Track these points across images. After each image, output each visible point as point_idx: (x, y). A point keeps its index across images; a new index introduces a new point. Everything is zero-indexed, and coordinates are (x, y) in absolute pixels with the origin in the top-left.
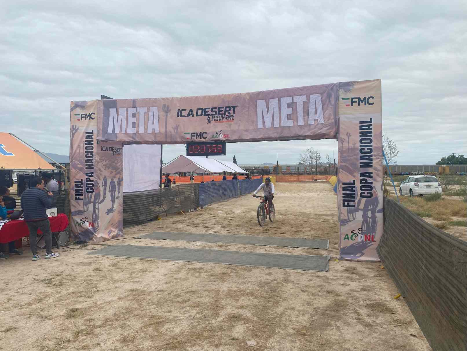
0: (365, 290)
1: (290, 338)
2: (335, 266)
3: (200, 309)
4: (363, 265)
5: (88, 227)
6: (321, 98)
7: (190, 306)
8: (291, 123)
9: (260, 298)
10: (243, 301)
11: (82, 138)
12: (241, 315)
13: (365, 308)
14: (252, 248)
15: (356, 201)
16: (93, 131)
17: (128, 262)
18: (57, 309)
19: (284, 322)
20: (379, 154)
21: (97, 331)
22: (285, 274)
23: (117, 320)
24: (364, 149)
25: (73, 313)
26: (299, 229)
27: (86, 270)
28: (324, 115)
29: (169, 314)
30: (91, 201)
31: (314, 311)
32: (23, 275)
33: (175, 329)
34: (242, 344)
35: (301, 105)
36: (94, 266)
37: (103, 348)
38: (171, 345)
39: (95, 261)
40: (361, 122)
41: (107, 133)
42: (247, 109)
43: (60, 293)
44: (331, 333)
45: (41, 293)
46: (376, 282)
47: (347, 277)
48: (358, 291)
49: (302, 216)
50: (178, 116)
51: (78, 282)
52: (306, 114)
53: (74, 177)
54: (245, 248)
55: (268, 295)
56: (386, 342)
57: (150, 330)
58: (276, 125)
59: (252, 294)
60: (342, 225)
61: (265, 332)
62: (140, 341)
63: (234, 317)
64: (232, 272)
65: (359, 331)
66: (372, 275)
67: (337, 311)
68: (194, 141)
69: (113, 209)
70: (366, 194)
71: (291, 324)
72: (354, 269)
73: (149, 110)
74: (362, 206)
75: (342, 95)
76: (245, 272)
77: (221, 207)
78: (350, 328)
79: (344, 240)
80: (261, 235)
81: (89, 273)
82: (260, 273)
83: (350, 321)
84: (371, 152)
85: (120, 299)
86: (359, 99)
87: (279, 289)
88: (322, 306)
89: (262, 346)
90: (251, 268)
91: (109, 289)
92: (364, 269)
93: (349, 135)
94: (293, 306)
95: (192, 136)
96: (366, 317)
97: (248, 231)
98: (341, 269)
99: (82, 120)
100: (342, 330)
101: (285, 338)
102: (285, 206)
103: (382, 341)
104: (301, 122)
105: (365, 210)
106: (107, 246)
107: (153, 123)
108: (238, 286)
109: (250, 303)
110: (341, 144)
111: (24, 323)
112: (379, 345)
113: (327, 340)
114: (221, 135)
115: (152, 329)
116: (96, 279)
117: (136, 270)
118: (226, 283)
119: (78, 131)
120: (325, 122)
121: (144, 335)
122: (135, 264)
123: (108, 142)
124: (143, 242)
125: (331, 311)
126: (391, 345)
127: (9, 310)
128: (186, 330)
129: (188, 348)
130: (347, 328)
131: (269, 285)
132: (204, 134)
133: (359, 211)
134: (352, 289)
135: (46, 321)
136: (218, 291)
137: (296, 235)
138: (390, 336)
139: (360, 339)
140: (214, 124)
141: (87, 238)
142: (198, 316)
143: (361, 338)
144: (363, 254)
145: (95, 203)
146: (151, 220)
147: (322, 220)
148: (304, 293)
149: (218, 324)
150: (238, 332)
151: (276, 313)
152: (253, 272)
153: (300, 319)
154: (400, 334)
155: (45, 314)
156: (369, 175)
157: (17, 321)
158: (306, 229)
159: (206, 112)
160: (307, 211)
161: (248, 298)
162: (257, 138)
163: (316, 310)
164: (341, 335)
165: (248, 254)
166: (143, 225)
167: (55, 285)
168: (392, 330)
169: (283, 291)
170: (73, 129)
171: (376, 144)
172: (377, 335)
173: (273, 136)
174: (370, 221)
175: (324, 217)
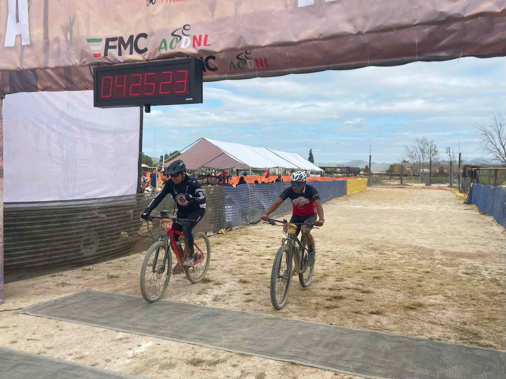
49: (418, 256)
95: (107, 47)
102: (380, 231)
114: (184, 38)
132: (142, 39)
147: (462, 269)
160: (426, 244)
175: (465, 260)
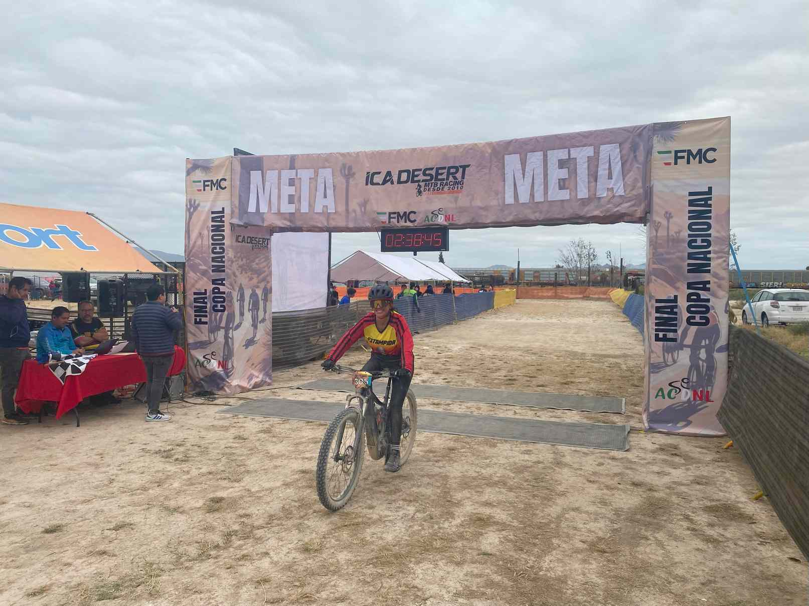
0: (698, 484)
1: (579, 556)
2: (642, 443)
3: (422, 505)
4: (689, 442)
5: (217, 369)
6: (621, 151)
7: (402, 499)
8: (565, 195)
9: (518, 490)
10: (490, 494)
11: (205, 221)
12: (490, 517)
13: (702, 513)
14: (491, 408)
15: (678, 332)
16: (223, 208)
17: (287, 426)
18: (191, 497)
19: (565, 530)
20: (724, 249)
21: (259, 533)
22: (554, 453)
23: (288, 518)
24: (695, 241)
25: (216, 505)
26: (569, 380)
27: (222, 437)
28: (626, 180)
29: (372, 511)
30: (221, 325)
31: (614, 514)
32: (124, 443)
33: (384, 536)
34: (501, 563)
35: (584, 163)
36: (232, 431)
37: (275, 559)
38: (383, 560)
39: (235, 425)
40: (691, 194)
41: (246, 212)
42: (486, 171)
43: (188, 472)
44: (648, 550)
45: (158, 471)
46: (716, 471)
47: (665, 461)
48: (688, 485)
49: (572, 357)
50: (367, 184)
51: (214, 457)
52: (592, 180)
53: (193, 286)
54: (479, 409)
55: (531, 485)
56: (747, 568)
57: (345, 535)
58: (539, 197)
59: (503, 483)
60: (653, 373)
61: (535, 545)
62: (332, 551)
63: (480, 519)
64: (463, 447)
65: (696, 550)
66: (708, 458)
67: (654, 516)
68: (393, 227)
69: (255, 339)
70: (697, 320)
71: (579, 533)
72: (676, 447)
73: (316, 174)
74: (689, 341)
75: (658, 146)
76: (487, 448)
77: (426, 340)
78: (679, 542)
79: (656, 398)
80: (503, 387)
81: (228, 442)
82: (512, 450)
83: (678, 532)
84: (709, 245)
85: (287, 485)
86: (689, 152)
87: (548, 477)
88: (626, 507)
89: (533, 566)
90: (495, 441)
91: (264, 469)
92: (694, 449)
93: (668, 216)
94: (577, 505)
95: (390, 218)
96: (706, 528)
97: (479, 380)
98: (650, 447)
99: (204, 190)
100: (665, 547)
101: (571, 556)
102: (537, 340)
103: (739, 566)
104: (583, 193)
105: (695, 348)
106: (249, 400)
107: (325, 197)
108: (478, 469)
109: (501, 497)
110: (655, 232)
111: (143, 516)
112: (736, 572)
113: (643, 561)
114: (440, 216)
115: (348, 534)
116: (242, 453)
117: (303, 440)
118: (456, 464)
119: (199, 208)
120: (627, 192)
121: (336, 543)
122: (299, 429)
123: (249, 227)
124: (307, 395)
125: (644, 515)
126: (756, 573)
127: (114, 497)
128: (404, 537)
129: (412, 565)
130: (674, 543)
131: (530, 470)
132: (412, 215)
133: (684, 348)
134: (676, 481)
135: (176, 514)
136: (446, 478)
137: (564, 390)
138: (752, 558)
139: (701, 563)
140: (427, 198)
141: (214, 386)
142: (419, 515)
143: (703, 561)
144: (689, 423)
145: (227, 329)
146: (313, 360)
147: (606, 364)
148: (591, 485)
149: (454, 530)
150: (490, 544)
151: (549, 515)
152: (499, 449)
153: (592, 526)
154: (771, 557)
155: (172, 504)
156: (705, 286)
157: (130, 514)
158: (581, 380)
159: (414, 176)
160: (579, 349)
161: (497, 489)
162: (504, 221)
163: (618, 512)
164: (667, 554)
165: (485, 418)
166: (301, 367)
167: (177, 460)
168: (756, 550)
169: (556, 481)
170: (191, 205)
171: (718, 232)
172: (730, 556)
173: (532, 217)
174: (703, 366)
175: (611, 359)
